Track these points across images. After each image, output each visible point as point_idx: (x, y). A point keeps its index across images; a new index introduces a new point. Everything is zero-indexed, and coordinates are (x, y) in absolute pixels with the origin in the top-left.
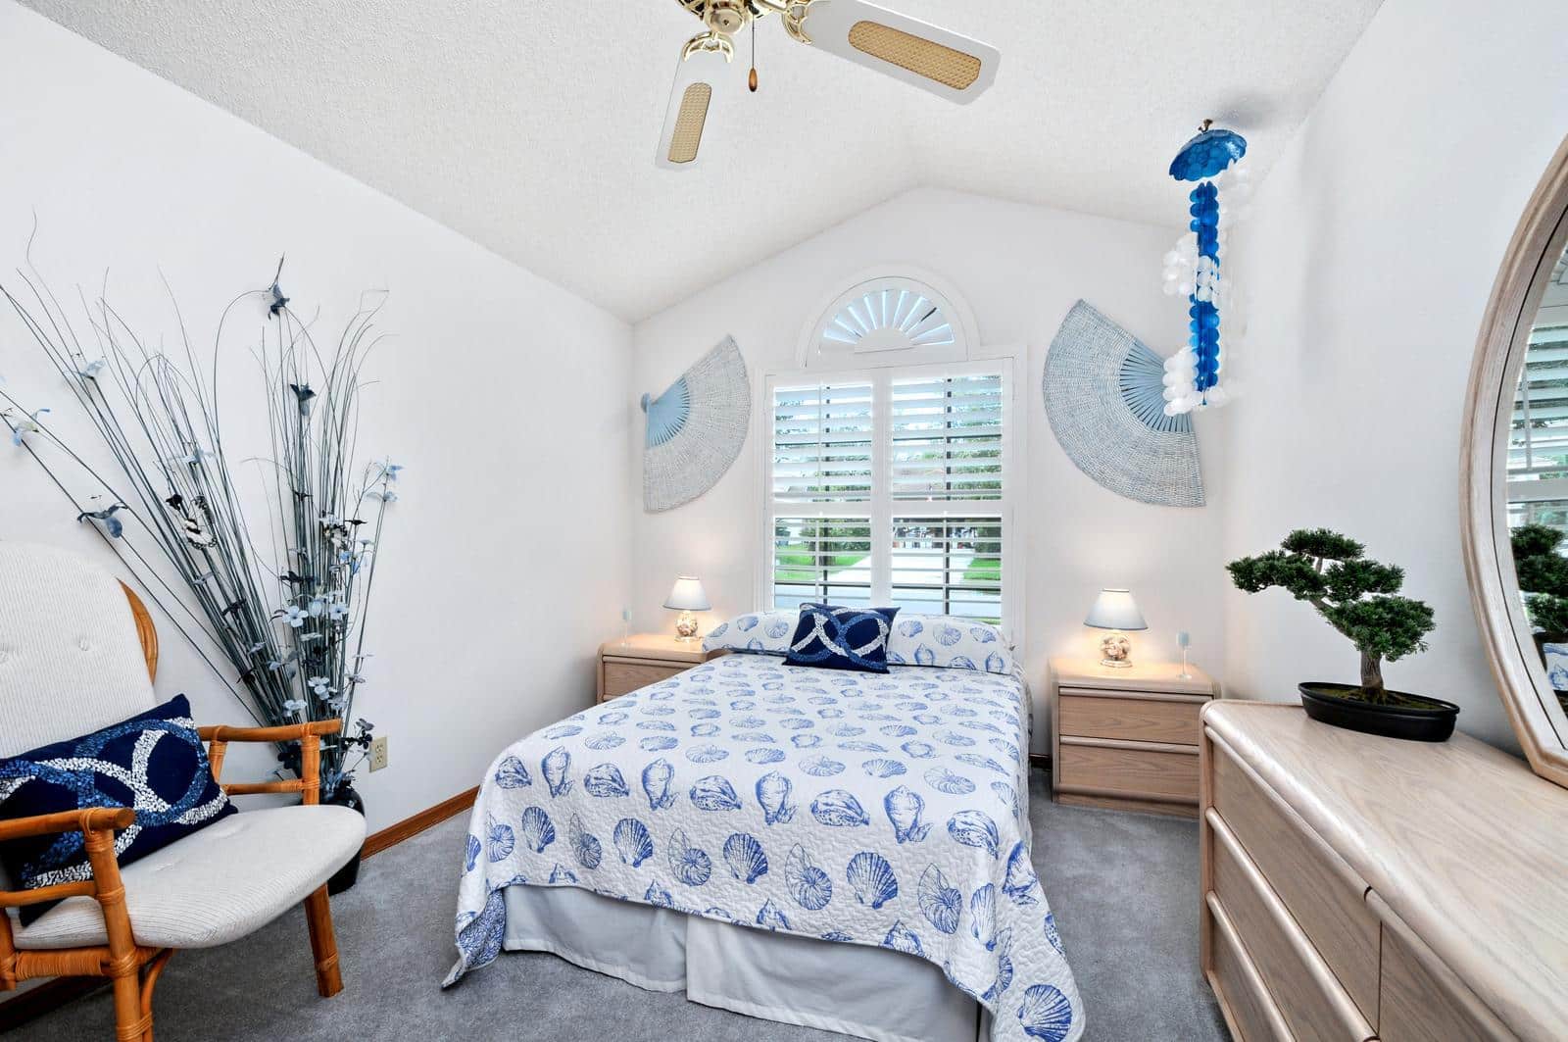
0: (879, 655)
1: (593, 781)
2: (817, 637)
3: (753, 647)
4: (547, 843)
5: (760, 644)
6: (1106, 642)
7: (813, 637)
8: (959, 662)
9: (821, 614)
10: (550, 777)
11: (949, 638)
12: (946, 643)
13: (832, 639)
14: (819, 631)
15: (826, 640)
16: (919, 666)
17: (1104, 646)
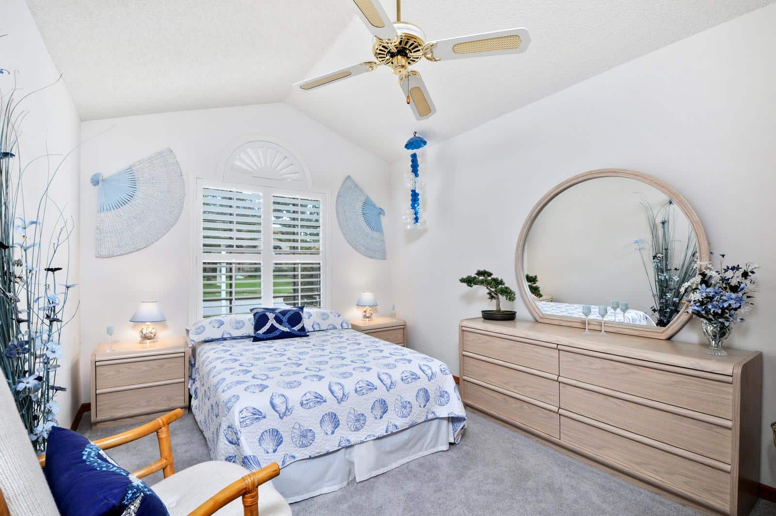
0: (303, 329)
1: (305, 402)
2: (272, 324)
3: (225, 336)
4: (278, 446)
5: (230, 334)
6: (365, 312)
7: (270, 325)
8: (331, 327)
9: (270, 313)
10: (278, 409)
11: (325, 317)
12: (324, 319)
13: (281, 324)
14: (272, 321)
15: (277, 325)
16: (314, 331)
17: (364, 314)
